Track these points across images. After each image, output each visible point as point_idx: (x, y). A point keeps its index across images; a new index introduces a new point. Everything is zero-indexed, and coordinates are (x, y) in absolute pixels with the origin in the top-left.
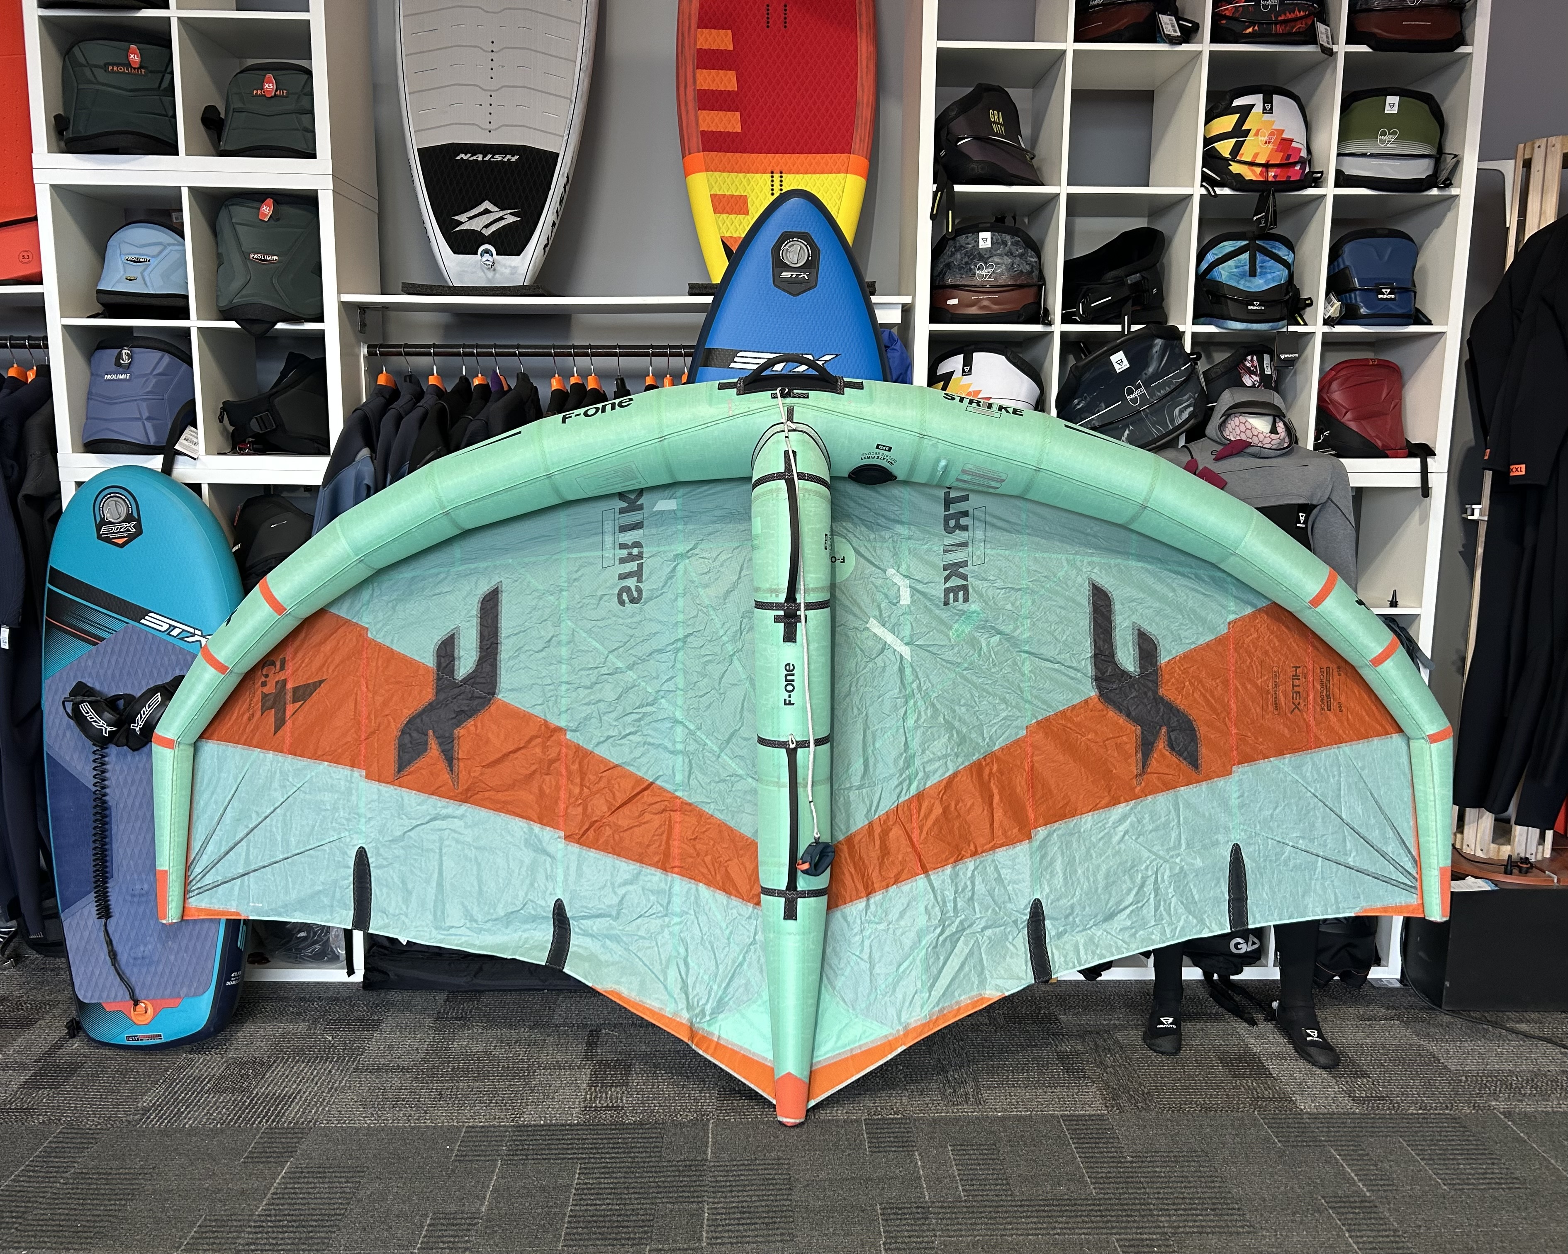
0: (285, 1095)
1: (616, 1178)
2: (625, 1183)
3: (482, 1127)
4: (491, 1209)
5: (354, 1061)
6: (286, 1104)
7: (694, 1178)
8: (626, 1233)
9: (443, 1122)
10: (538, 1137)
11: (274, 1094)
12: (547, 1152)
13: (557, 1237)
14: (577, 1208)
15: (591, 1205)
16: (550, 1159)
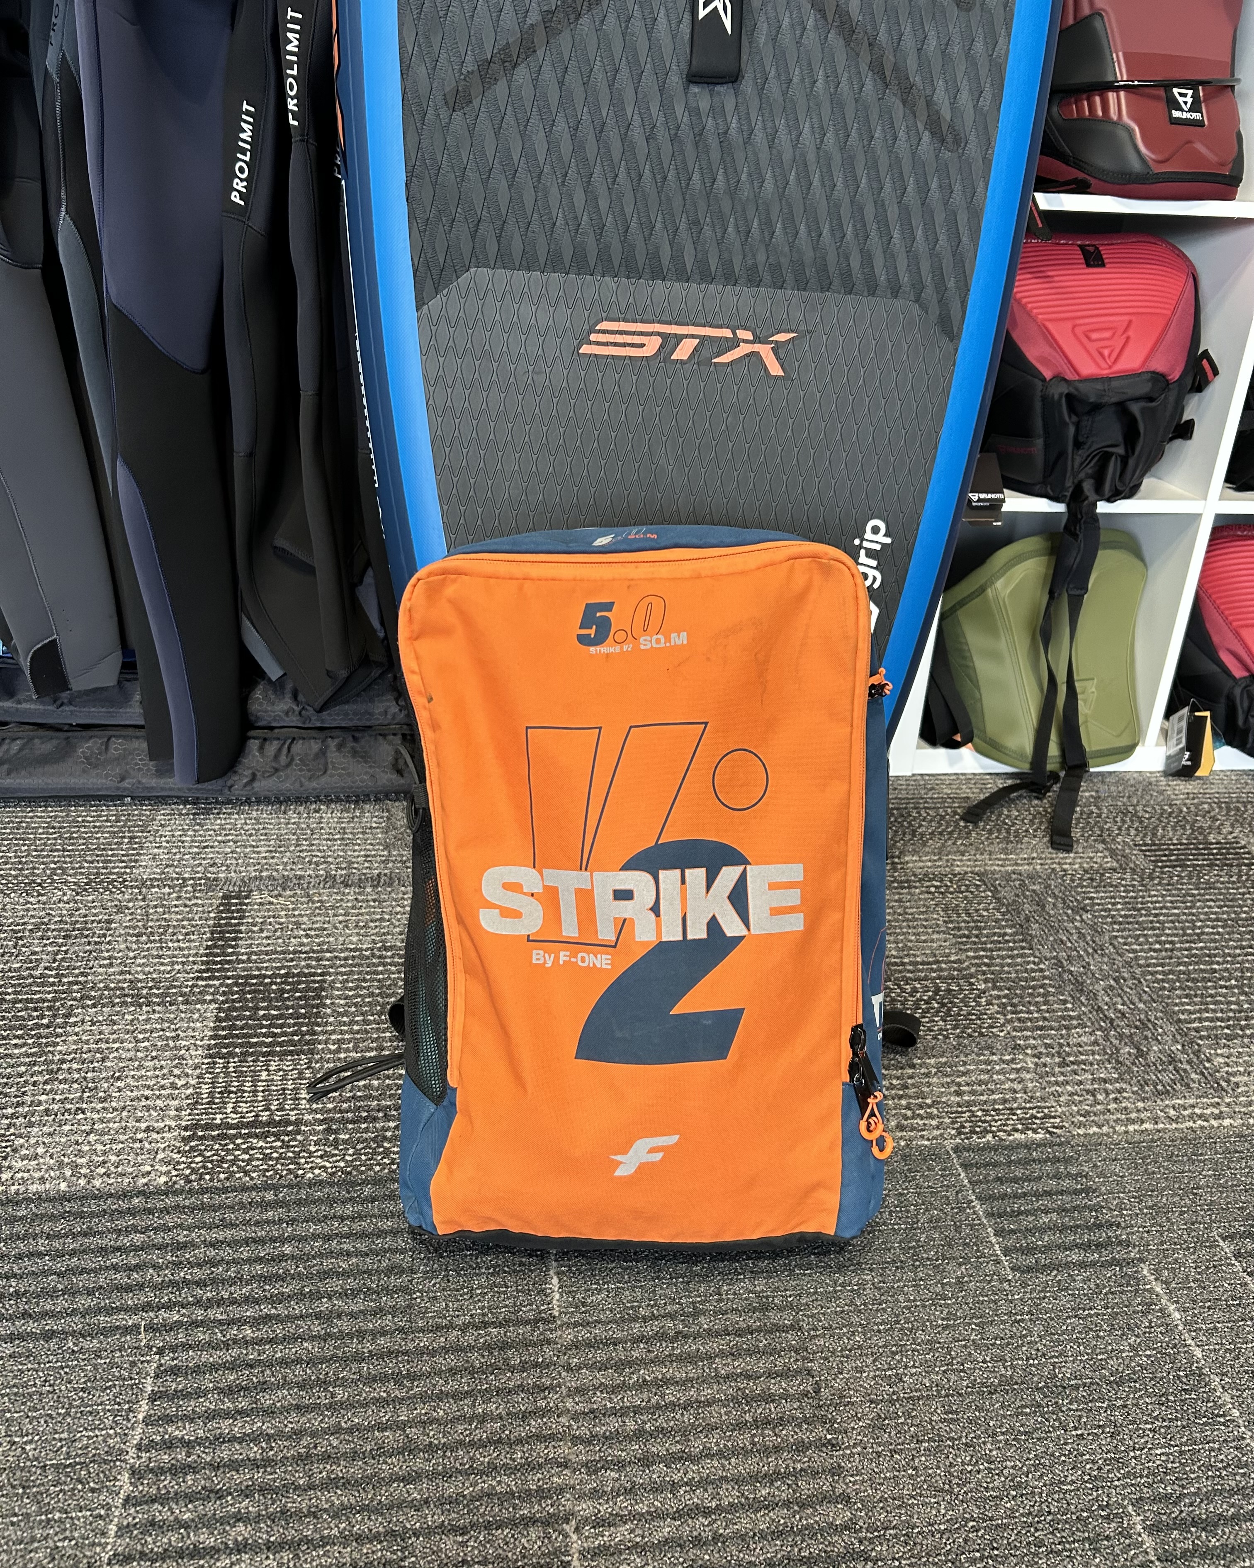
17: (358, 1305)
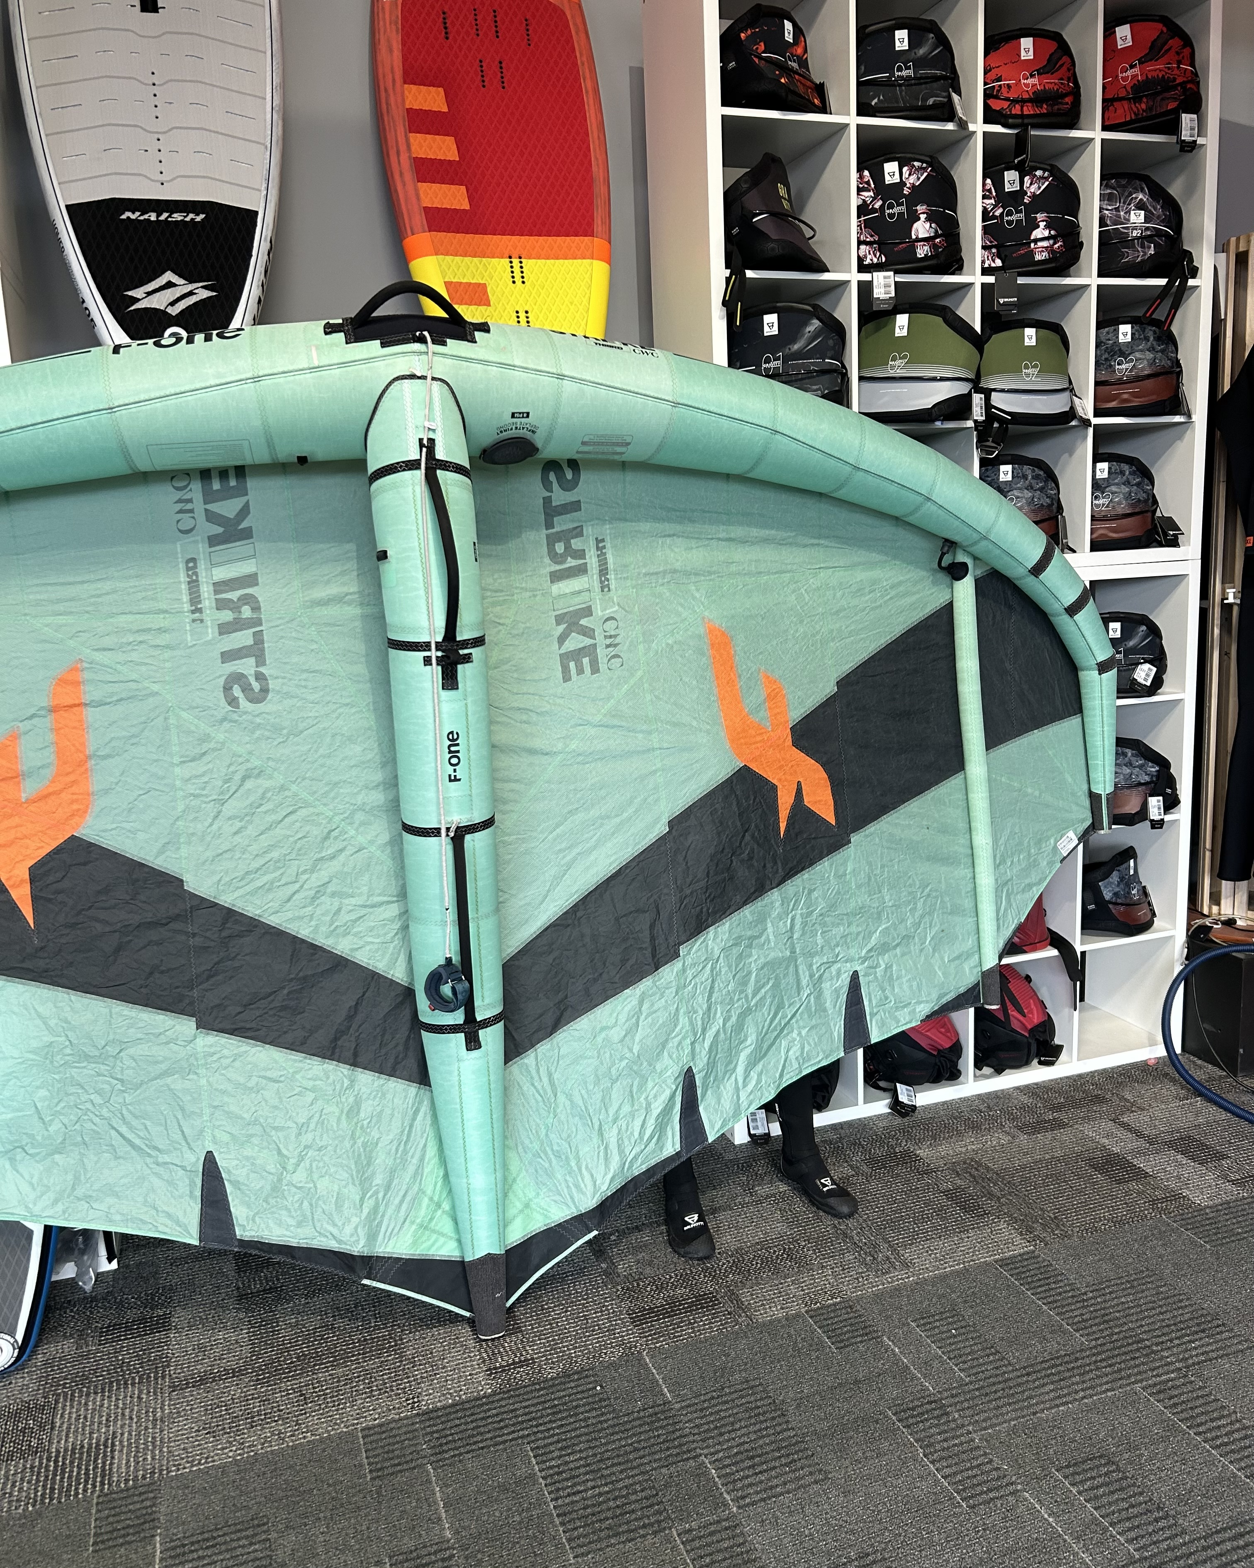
0: (98, 1445)
1: (581, 1451)
2: (595, 1455)
3: (381, 1425)
4: (457, 1532)
5: (163, 1377)
6: (105, 1456)
7: (670, 1428)
8: (636, 1519)
9: (328, 1432)
10: (457, 1422)
11: (82, 1447)
12: (479, 1438)
13: (559, 1546)
14: (560, 1502)
15: (574, 1494)
16: (488, 1447)
17: (594, 1413)
